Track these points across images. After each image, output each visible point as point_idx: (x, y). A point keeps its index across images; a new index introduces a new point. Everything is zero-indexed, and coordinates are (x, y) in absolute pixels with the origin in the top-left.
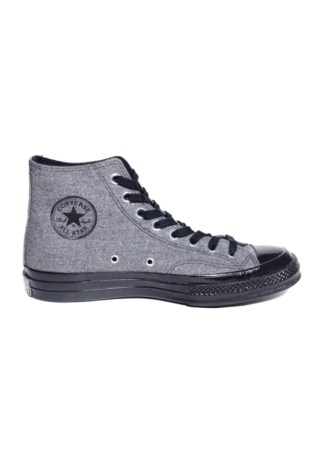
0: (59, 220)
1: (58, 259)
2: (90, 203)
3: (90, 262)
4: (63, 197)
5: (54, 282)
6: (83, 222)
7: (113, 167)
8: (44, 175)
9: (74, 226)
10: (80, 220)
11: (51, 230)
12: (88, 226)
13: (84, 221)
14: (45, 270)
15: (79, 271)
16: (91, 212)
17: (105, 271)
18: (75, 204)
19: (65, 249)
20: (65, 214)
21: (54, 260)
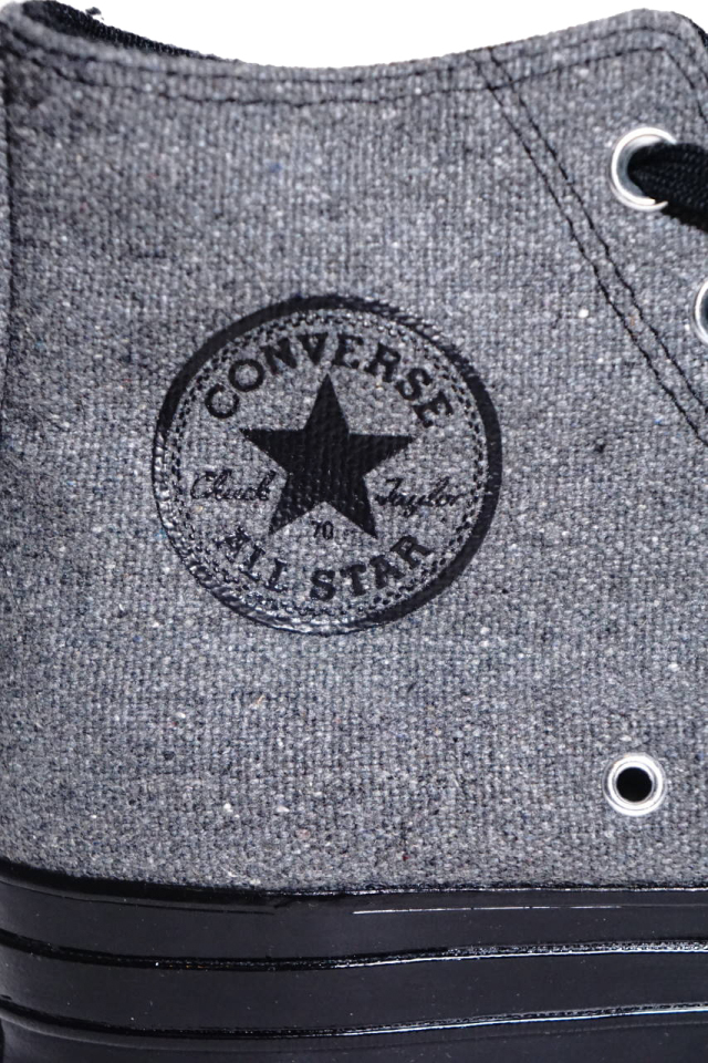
0: (219, 483)
1: (210, 784)
2: (452, 353)
3: (448, 805)
4: (250, 305)
5: (171, 963)
6: (393, 499)
7: (629, 80)
8: (112, 126)
9: (325, 531)
10: (375, 481)
11: (157, 557)
12: (436, 530)
13: (405, 491)
14: (100, 864)
15: (358, 874)
16: (458, 425)
17: (559, 877)
18: (338, 361)
19: (259, 705)
20: (258, 437)
21: (174, 791)
